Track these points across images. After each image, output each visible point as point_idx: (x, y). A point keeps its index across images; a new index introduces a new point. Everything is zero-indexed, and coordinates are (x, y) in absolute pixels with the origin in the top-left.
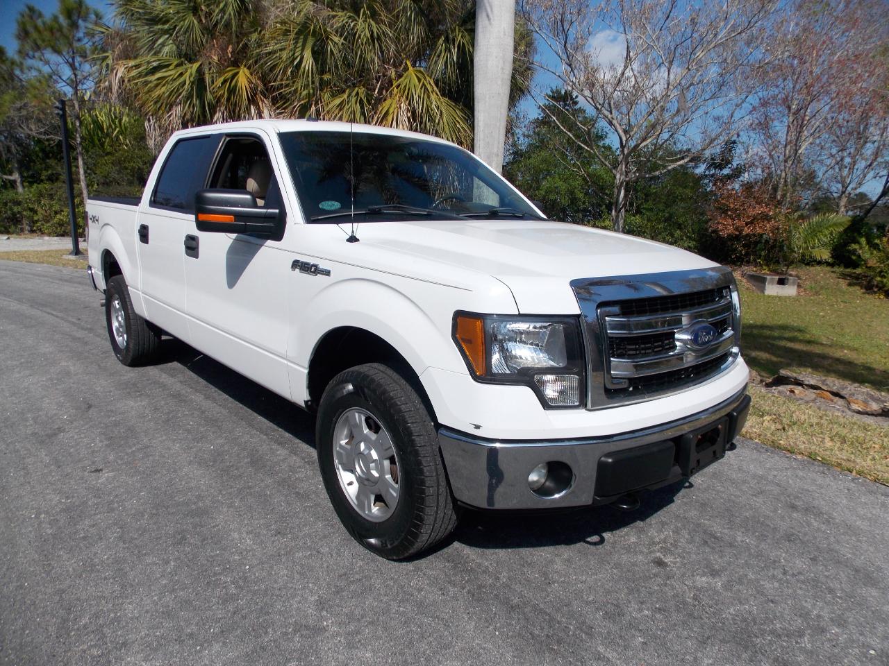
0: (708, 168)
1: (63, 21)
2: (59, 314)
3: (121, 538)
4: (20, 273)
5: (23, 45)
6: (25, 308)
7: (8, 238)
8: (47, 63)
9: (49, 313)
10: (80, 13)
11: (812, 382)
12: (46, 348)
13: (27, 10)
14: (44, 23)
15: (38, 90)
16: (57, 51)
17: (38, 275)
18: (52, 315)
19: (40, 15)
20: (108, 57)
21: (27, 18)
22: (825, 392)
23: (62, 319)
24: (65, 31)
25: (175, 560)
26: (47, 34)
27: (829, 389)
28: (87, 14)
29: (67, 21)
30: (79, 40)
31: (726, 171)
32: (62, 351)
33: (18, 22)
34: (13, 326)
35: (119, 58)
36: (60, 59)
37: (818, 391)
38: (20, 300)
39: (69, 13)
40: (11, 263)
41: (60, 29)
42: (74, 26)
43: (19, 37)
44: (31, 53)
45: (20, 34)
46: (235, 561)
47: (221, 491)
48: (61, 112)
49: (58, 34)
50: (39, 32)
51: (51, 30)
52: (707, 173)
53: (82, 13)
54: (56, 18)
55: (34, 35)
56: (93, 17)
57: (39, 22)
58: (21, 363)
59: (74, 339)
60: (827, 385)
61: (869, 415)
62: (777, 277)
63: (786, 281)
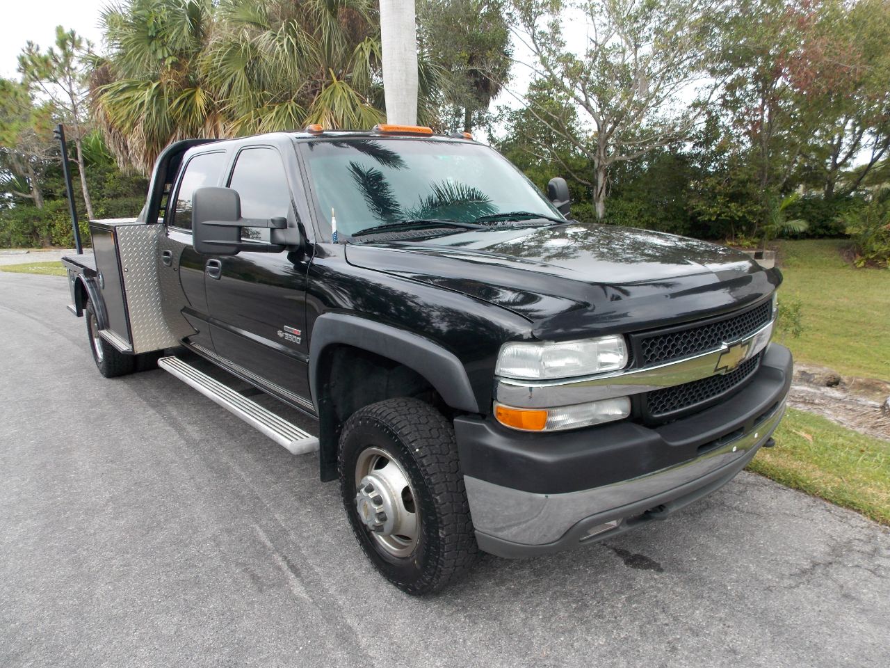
1: (58, 52)
5: (24, 76)
8: (46, 91)
10: (73, 43)
13: (27, 45)
14: (40, 57)
16: (55, 81)
19: (38, 48)
21: (27, 53)
24: (61, 61)
28: (80, 44)
29: (61, 52)
39: (62, 44)
41: (56, 59)
42: (68, 55)
43: (20, 71)
44: (32, 85)
45: (21, 68)
48: (60, 135)
51: (46, 61)
53: (76, 43)
54: (51, 52)
55: (32, 67)
56: (85, 45)
57: (36, 55)
62: (754, 252)
63: (764, 255)
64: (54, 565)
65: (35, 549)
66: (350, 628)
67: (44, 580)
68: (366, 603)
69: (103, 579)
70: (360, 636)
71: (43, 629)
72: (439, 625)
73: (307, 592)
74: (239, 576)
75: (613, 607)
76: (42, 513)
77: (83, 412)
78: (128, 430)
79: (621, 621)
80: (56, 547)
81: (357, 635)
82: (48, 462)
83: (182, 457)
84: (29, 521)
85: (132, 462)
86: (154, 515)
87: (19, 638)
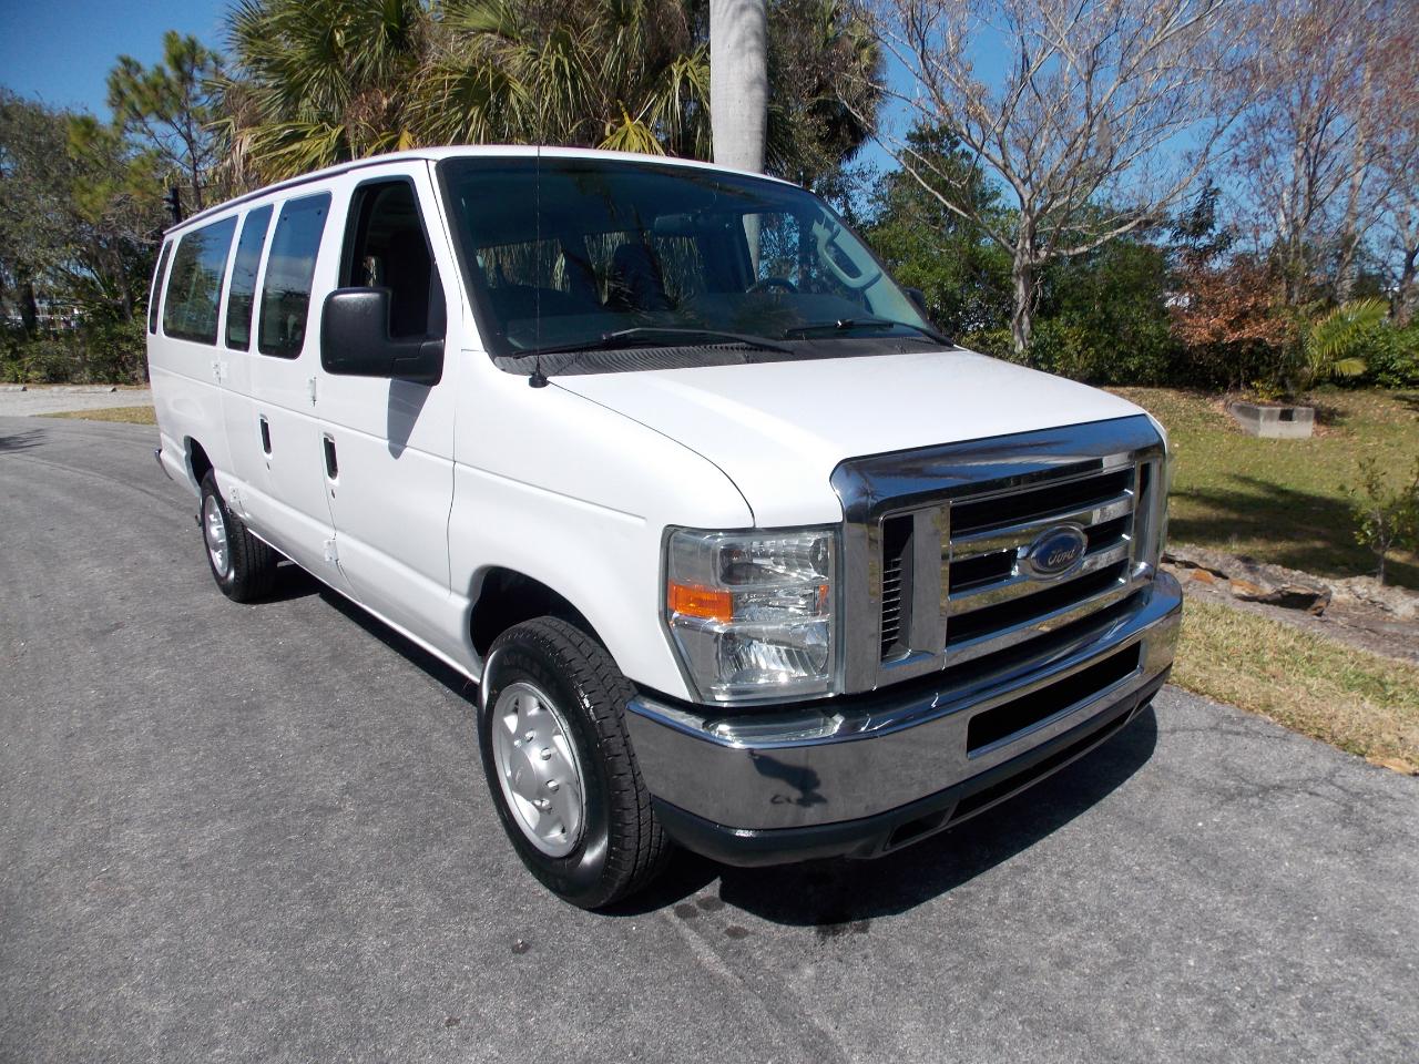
0: (1175, 237)
1: (170, 73)
2: (156, 492)
3: (155, 732)
4: (120, 438)
5: (119, 112)
6: (112, 485)
7: (114, 390)
8: (152, 134)
9: (142, 490)
10: (193, 60)
11: (1186, 558)
12: (128, 533)
13: (120, 64)
14: (146, 80)
15: (142, 175)
16: (166, 119)
17: (141, 441)
18: (147, 493)
19: (139, 69)
20: (229, 123)
21: (122, 76)
22: (1202, 571)
23: (158, 497)
24: (175, 88)
25: (205, 751)
26: (150, 95)
27: (1209, 567)
28: (204, 61)
29: (176, 74)
30: (196, 99)
31: (1204, 240)
32: (143, 537)
33: (109, 83)
34: (93, 508)
35: (243, 126)
36: (169, 129)
37: (1193, 571)
38: (110, 475)
39: (177, 62)
40: (110, 424)
41: (168, 87)
42: (186, 78)
43: (112, 104)
44: (130, 124)
45: (114, 100)
46: (270, 751)
47: (282, 686)
48: (172, 206)
49: (165, 94)
50: (140, 92)
51: (155, 87)
52: (1174, 244)
53: (198, 60)
54: (160, 71)
55: (132, 96)
56: (211, 63)
57: (139, 79)
58: (92, 552)
59: (165, 520)
60: (1206, 560)
61: (1261, 602)
62: (1279, 409)
63: (1295, 414)
64: (281, 900)
65: (241, 872)
66: (823, 1034)
67: (270, 925)
68: (837, 989)
69: (370, 928)
70: (846, 1050)
71: (290, 1013)
72: (980, 1035)
73: (728, 965)
74: (601, 931)
75: (1281, 1015)
76: (238, 810)
77: (263, 643)
78: (344, 676)
79: (1306, 1042)
80: (277, 869)
81: (840, 1049)
82: (226, 724)
83: (446, 723)
84: (220, 823)
85: (365, 729)
86: (427, 821)
87: (253, 1028)
